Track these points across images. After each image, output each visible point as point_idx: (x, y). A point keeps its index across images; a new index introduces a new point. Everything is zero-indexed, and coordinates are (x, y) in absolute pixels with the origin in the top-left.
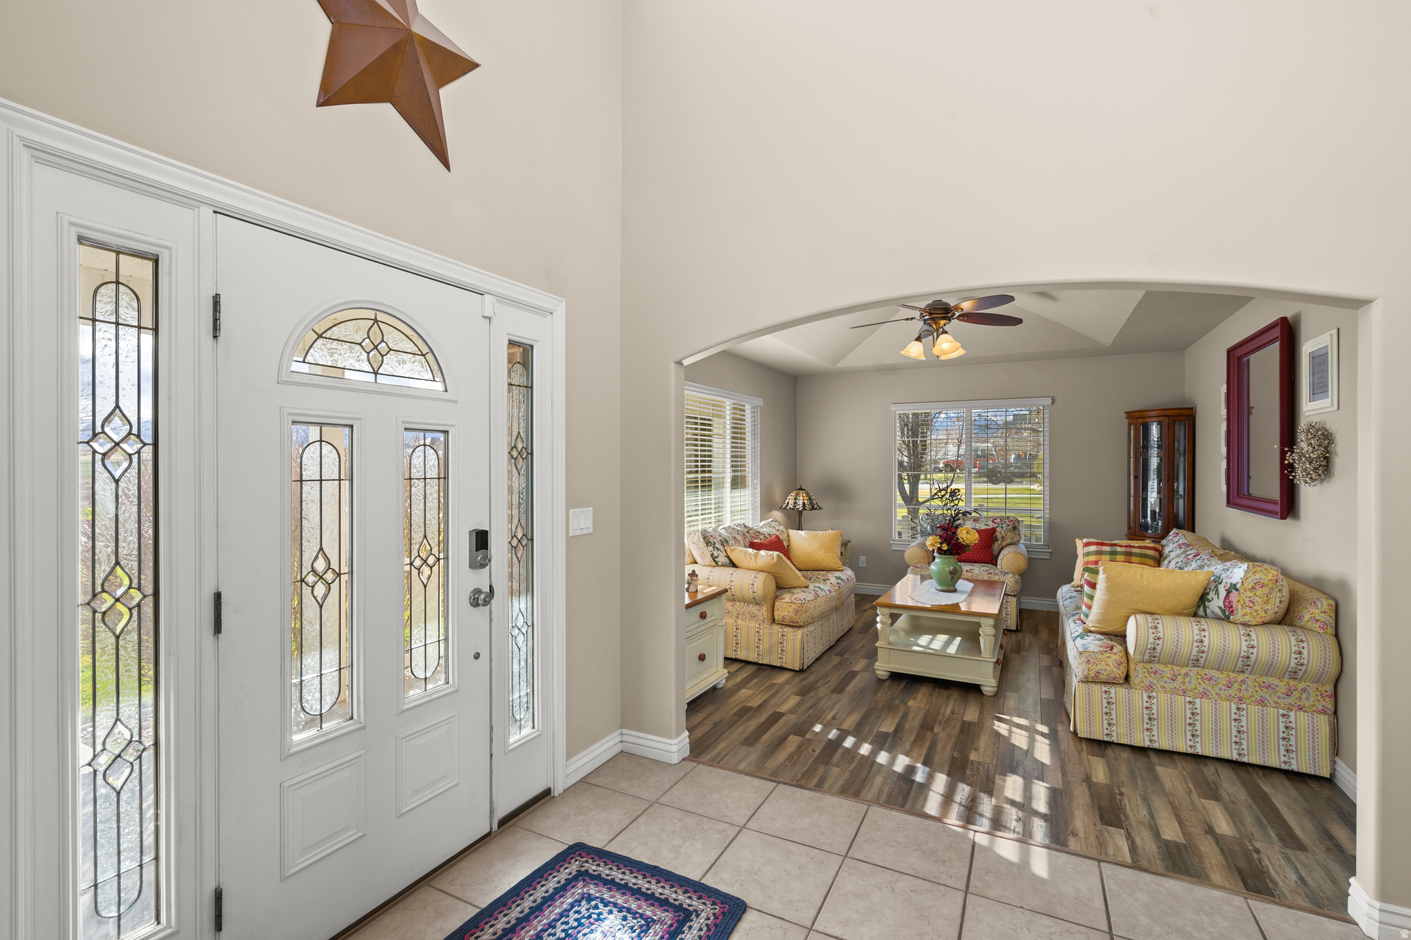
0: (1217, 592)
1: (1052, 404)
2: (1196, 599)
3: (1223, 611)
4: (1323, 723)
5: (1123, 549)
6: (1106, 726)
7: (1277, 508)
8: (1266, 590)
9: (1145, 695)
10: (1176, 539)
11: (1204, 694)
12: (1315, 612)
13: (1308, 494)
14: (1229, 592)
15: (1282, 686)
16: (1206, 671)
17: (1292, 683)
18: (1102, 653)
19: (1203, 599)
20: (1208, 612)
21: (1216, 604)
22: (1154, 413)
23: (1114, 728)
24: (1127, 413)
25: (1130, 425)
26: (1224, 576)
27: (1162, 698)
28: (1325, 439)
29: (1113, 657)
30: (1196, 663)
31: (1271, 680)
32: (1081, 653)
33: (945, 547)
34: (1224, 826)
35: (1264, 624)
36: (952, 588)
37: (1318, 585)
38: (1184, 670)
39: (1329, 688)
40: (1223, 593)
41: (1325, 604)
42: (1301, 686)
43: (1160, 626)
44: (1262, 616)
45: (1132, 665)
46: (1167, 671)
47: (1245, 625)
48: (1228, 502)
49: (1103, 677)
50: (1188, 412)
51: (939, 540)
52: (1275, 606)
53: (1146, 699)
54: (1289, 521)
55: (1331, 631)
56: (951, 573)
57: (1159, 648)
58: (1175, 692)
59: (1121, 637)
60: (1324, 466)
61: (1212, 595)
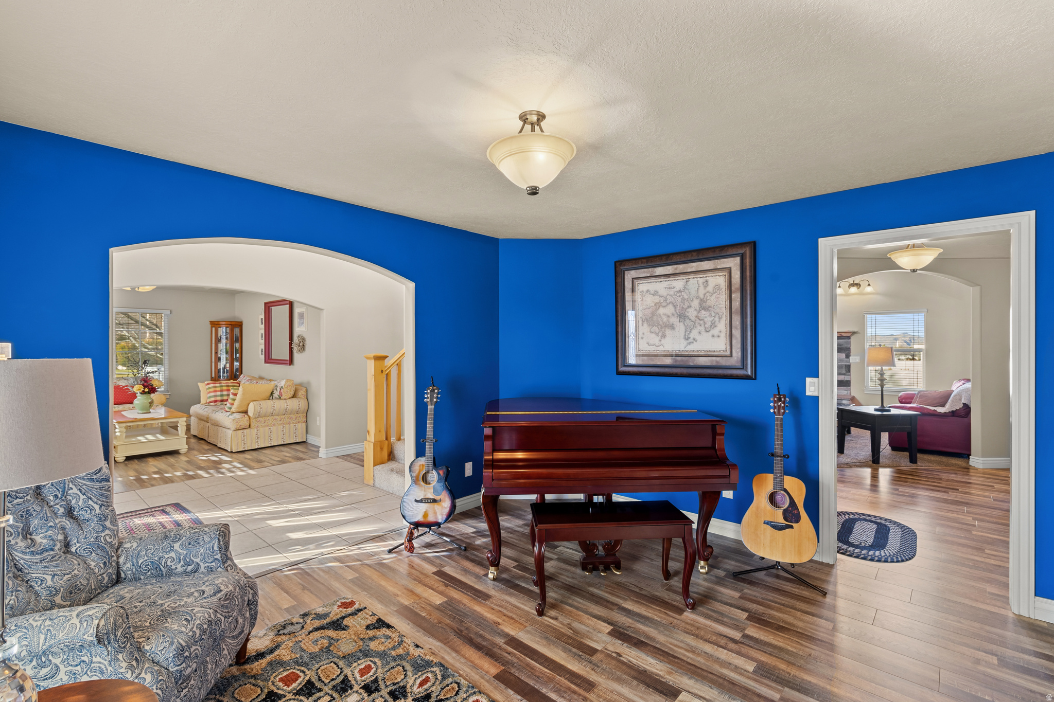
0: (277, 390)
1: (171, 314)
2: (270, 393)
3: (279, 396)
4: (304, 425)
5: (225, 384)
6: (243, 445)
7: (288, 362)
8: (290, 387)
9: (256, 430)
10: (245, 378)
11: (274, 425)
12: (301, 393)
13: (297, 356)
14: (280, 389)
15: (294, 417)
16: (274, 417)
17: (297, 415)
18: (241, 418)
19: (272, 393)
20: (274, 397)
21: (276, 394)
22: (224, 323)
23: (246, 445)
24: (210, 322)
25: (212, 327)
26: (278, 384)
27: (261, 429)
28: (303, 340)
29: (246, 419)
30: (272, 415)
31: (292, 416)
32: (234, 420)
33: (147, 390)
34: (288, 455)
35: (290, 398)
36: (148, 411)
37: (301, 385)
38: (268, 418)
39: (305, 414)
40: (279, 390)
41: (304, 389)
42: (299, 415)
43: (261, 404)
44: (289, 397)
45: (251, 420)
46: (262, 419)
47: (285, 399)
48: (265, 362)
49: (242, 427)
50: (240, 324)
51: (142, 387)
52: (292, 393)
53: (256, 431)
54: (291, 366)
55: (306, 397)
56: (150, 403)
57: (261, 412)
58: (265, 426)
59: (246, 412)
60: (303, 348)
61: (275, 391)
